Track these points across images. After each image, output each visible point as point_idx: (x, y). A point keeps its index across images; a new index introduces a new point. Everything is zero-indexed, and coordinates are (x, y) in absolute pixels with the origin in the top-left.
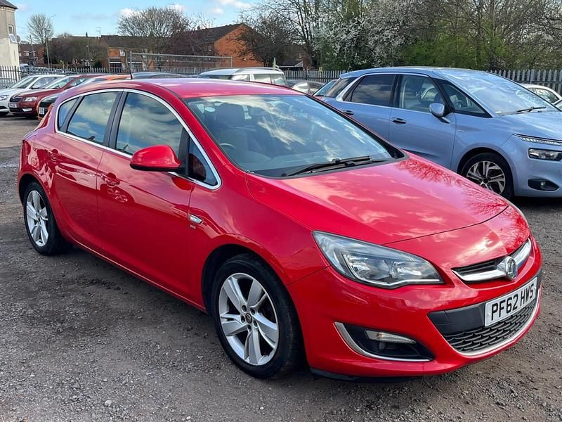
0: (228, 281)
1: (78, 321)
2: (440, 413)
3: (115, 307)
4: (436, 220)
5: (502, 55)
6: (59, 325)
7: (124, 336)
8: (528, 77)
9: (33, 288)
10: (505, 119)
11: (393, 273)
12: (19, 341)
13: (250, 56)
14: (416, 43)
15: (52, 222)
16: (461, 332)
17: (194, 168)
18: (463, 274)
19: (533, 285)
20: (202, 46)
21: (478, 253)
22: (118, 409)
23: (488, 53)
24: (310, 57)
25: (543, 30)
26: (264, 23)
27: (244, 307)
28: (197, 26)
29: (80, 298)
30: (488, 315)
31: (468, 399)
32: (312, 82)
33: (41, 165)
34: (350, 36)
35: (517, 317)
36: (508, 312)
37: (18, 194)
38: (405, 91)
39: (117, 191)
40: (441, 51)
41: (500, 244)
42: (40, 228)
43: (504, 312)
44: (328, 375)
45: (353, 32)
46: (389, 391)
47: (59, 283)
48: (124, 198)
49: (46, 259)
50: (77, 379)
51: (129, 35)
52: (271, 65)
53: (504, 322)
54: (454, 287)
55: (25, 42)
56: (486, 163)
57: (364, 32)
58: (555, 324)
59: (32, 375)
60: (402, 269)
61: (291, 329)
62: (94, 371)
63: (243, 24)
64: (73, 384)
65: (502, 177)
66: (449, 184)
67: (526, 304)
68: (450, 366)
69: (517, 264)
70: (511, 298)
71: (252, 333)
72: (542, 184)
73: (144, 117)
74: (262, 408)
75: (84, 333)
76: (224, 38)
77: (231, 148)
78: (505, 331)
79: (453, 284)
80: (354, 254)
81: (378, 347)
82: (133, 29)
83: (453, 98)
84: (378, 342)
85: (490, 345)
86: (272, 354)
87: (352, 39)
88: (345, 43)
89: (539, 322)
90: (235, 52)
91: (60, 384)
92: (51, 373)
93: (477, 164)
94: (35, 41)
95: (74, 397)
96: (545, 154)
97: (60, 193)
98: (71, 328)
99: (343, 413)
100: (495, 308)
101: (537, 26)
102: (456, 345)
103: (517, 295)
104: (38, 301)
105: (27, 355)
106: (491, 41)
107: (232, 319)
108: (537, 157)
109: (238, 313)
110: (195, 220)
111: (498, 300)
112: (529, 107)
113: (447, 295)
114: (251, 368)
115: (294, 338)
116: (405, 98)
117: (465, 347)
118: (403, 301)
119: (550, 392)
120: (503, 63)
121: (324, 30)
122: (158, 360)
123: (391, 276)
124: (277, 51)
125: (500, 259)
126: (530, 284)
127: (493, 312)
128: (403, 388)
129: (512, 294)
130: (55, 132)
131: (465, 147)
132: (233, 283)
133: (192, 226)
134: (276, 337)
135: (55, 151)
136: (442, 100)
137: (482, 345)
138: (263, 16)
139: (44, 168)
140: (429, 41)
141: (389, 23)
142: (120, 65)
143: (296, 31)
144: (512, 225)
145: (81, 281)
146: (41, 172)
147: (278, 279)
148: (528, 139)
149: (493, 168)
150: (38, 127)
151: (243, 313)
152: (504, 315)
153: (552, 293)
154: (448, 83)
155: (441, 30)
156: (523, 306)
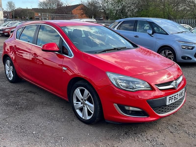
0: (76, 90)
1: (24, 105)
2: (151, 135)
3: (37, 100)
4: (150, 69)
5: (172, 15)
6: (17, 106)
7: (40, 110)
8: (181, 22)
9: (8, 94)
10: (173, 35)
11: (134, 86)
12: (3, 112)
13: (84, 15)
14: (142, 11)
15: (14, 71)
16: (158, 107)
17: (64, 51)
18: (159, 87)
19: (183, 91)
20: (68, 12)
21: (164, 80)
22: (38, 135)
23: (167, 14)
24: (105, 16)
25: (186, 6)
26: (89, 4)
27: (82, 99)
28: (66, 5)
29: (24, 97)
30: (168, 101)
31: (161, 131)
32: (106, 24)
33: (11, 51)
34: (119, 8)
35: (178, 102)
36: (175, 100)
37: (3, 62)
38: (139, 26)
39: (38, 60)
40: (151, 13)
41: (172, 77)
42: (10, 73)
43: (173, 100)
44: (112, 122)
45: (120, 7)
46: (133, 128)
47: (17, 92)
48: (40, 63)
49: (12, 84)
50: (23, 125)
51: (42, 8)
52: (92, 18)
53: (173, 104)
54: (156, 91)
55: (5, 11)
56: (167, 51)
57: (124, 7)
58: (191, 105)
59: (7, 124)
60: (137, 85)
61: (99, 106)
62: (29, 122)
63: (82, 4)
64: (21, 126)
65: (172, 55)
66: (155, 57)
67: (181, 97)
68: (154, 119)
69: (178, 83)
70: (175, 95)
71: (85, 108)
72: (186, 58)
73: (47, 34)
74: (88, 134)
75: (26, 109)
76: (75, 9)
77: (77, 44)
78: (173, 107)
79: (155, 90)
80: (121, 80)
81: (129, 112)
82: (43, 6)
83: (155, 28)
84: (129, 110)
85: (168, 112)
86: (92, 115)
87: (120, 9)
88: (118, 11)
89: (185, 105)
90: (79, 14)
91: (17, 127)
92: (14, 123)
93: (164, 51)
94: (9, 10)
95: (22, 131)
96: (187, 47)
97: (18, 61)
98: (21, 108)
99: (117, 136)
100: (170, 99)
101: (184, 4)
102: (156, 112)
103: (178, 94)
104: (9, 99)
105: (5, 117)
106: (168, 10)
107: (78, 104)
108: (184, 49)
109: (80, 101)
110: (65, 69)
111: (171, 96)
112: (182, 31)
113: (153, 94)
114: (85, 121)
115: (100, 110)
116: (138, 29)
117: (160, 112)
118: (138, 96)
119: (189, 128)
120: (173, 18)
121: (110, 6)
122: (52, 118)
123: (133, 87)
124: (94, 13)
125: (172, 82)
126: (182, 90)
127: (169, 100)
128: (138, 127)
129: (176, 94)
130: (15, 39)
131: (159, 45)
132: (78, 91)
133: (63, 71)
134: (93, 110)
135: (15, 46)
136: (151, 29)
137: (165, 112)
138: (89, 1)
139: (11, 52)
140: (147, 10)
141: (133, 3)
142: (39, 19)
143: (100, 7)
144: (176, 70)
145: (25, 91)
146: (11, 54)
147: (94, 89)
148: (181, 42)
149: (169, 52)
150: (9, 38)
151: (82, 101)
152: (173, 101)
153: (190, 95)
154: (153, 23)
155: (151, 6)
156: (180, 98)
